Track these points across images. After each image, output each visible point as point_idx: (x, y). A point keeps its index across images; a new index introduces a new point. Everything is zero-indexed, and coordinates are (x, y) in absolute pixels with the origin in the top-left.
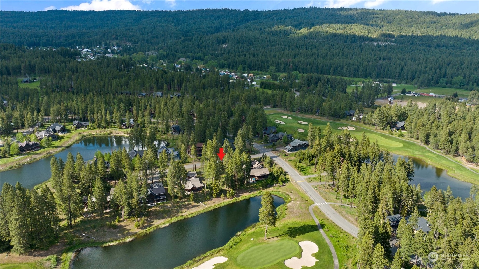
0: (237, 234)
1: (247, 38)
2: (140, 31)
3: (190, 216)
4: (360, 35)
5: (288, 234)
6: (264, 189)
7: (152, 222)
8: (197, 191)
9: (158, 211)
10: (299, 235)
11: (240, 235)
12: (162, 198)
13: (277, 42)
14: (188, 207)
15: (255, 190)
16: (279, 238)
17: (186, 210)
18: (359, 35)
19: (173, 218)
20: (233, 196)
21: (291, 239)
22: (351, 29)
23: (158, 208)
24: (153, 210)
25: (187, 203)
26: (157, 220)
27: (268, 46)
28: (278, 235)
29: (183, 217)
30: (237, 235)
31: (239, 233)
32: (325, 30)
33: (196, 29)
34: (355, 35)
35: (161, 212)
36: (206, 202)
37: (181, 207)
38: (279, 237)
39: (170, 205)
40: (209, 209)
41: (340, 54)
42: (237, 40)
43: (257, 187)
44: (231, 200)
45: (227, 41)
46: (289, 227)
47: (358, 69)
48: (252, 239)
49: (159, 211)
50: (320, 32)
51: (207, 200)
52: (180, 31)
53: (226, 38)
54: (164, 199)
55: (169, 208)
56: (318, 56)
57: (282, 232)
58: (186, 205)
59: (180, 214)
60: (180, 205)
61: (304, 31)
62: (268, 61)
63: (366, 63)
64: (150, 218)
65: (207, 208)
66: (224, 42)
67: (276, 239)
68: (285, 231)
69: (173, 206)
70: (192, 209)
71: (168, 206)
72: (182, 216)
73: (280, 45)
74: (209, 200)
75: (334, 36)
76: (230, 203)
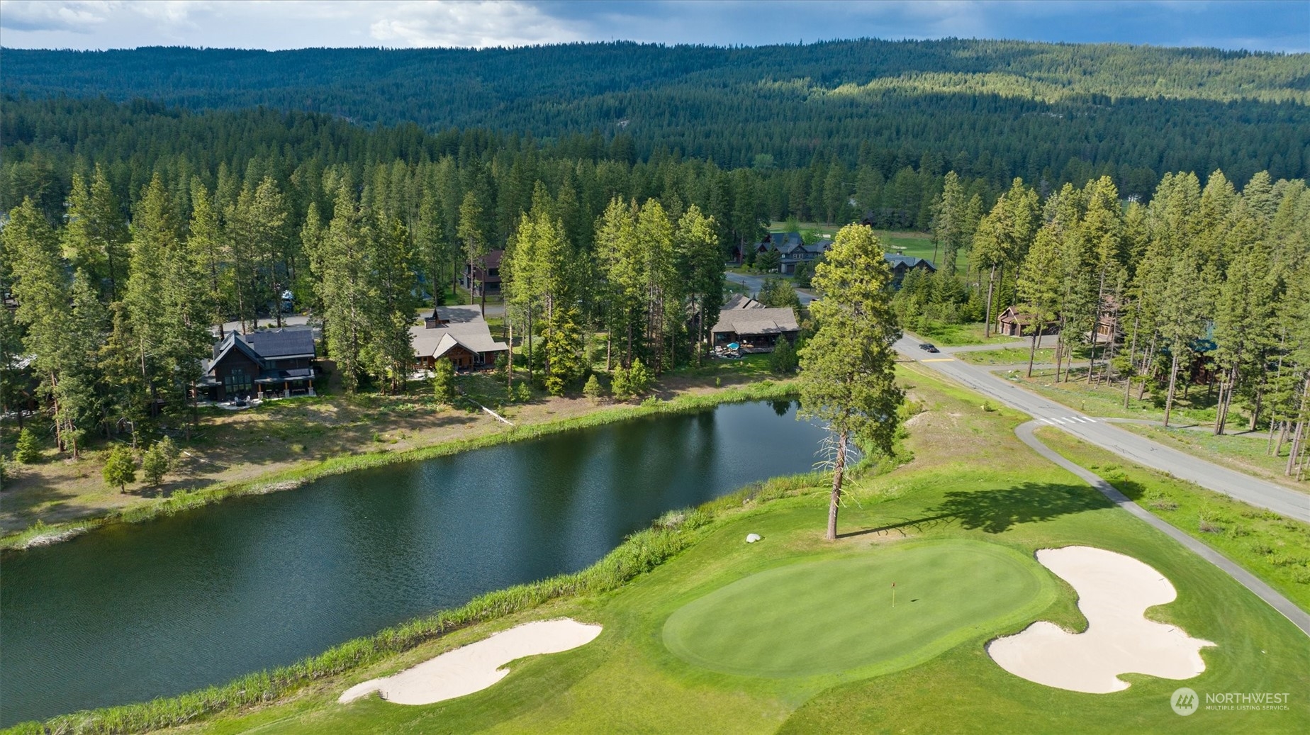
0: (660, 522)
1: (686, 101)
2: (383, 92)
3: (421, 456)
4: (1010, 96)
5: (955, 515)
6: (780, 379)
7: (218, 470)
8: (475, 370)
9: (264, 430)
10: (1022, 521)
11: (675, 526)
12: (296, 376)
13: (773, 111)
14: (413, 421)
15: (741, 381)
16: (911, 532)
17: (407, 432)
18: (1007, 97)
19: (330, 461)
20: (643, 392)
21: (982, 539)
22: (983, 85)
23: (265, 417)
24: (235, 422)
25: (418, 407)
26: (247, 464)
27: (747, 120)
28: (901, 521)
29: (387, 457)
30: (659, 528)
31: (671, 518)
32: (908, 84)
33: (544, 88)
34: (995, 97)
35: (276, 432)
36: (509, 410)
37: (383, 422)
38: (906, 530)
39: (328, 409)
40: (522, 434)
41: (965, 126)
42: (659, 107)
43: (749, 370)
44: (632, 407)
45: (629, 111)
46: (948, 489)
47: (1024, 162)
48: (751, 538)
49: (268, 429)
50: (895, 90)
51: (519, 401)
52: (498, 92)
53: (626, 102)
54: (305, 383)
55: (325, 419)
56: (898, 132)
57: (919, 510)
58: (412, 415)
59: (373, 447)
60: (382, 414)
61: (847, 90)
62: (750, 145)
63: (1047, 145)
64: (209, 456)
65: (513, 432)
66: (620, 114)
67: (894, 535)
68: (934, 507)
69: (345, 415)
70: (438, 429)
71: (316, 414)
72: (383, 452)
73: (781, 116)
74: (528, 402)
75: (936, 100)
76: (628, 415)
